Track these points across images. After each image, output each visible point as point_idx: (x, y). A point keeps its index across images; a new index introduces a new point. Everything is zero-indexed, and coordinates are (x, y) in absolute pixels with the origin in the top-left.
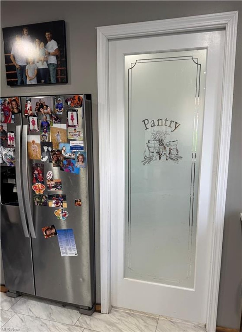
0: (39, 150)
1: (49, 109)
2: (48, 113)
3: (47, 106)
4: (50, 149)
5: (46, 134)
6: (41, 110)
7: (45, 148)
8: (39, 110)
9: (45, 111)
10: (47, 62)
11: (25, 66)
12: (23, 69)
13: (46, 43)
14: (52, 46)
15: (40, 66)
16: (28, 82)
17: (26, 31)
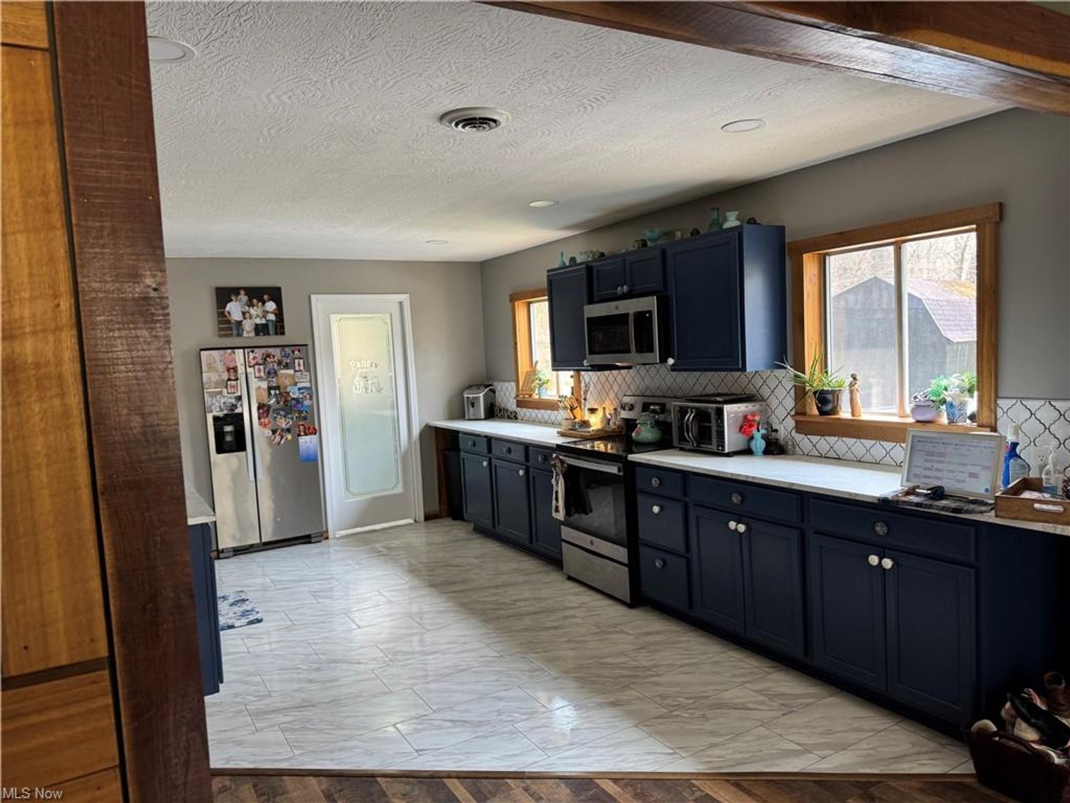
0: (265, 394)
1: (276, 359)
2: (275, 362)
3: (274, 356)
4: (277, 392)
5: (274, 379)
6: (268, 359)
7: (273, 392)
8: (265, 359)
9: (272, 360)
10: (265, 318)
11: (242, 321)
12: (239, 323)
13: (264, 303)
14: (271, 306)
15: (258, 321)
16: (245, 334)
17: (242, 292)
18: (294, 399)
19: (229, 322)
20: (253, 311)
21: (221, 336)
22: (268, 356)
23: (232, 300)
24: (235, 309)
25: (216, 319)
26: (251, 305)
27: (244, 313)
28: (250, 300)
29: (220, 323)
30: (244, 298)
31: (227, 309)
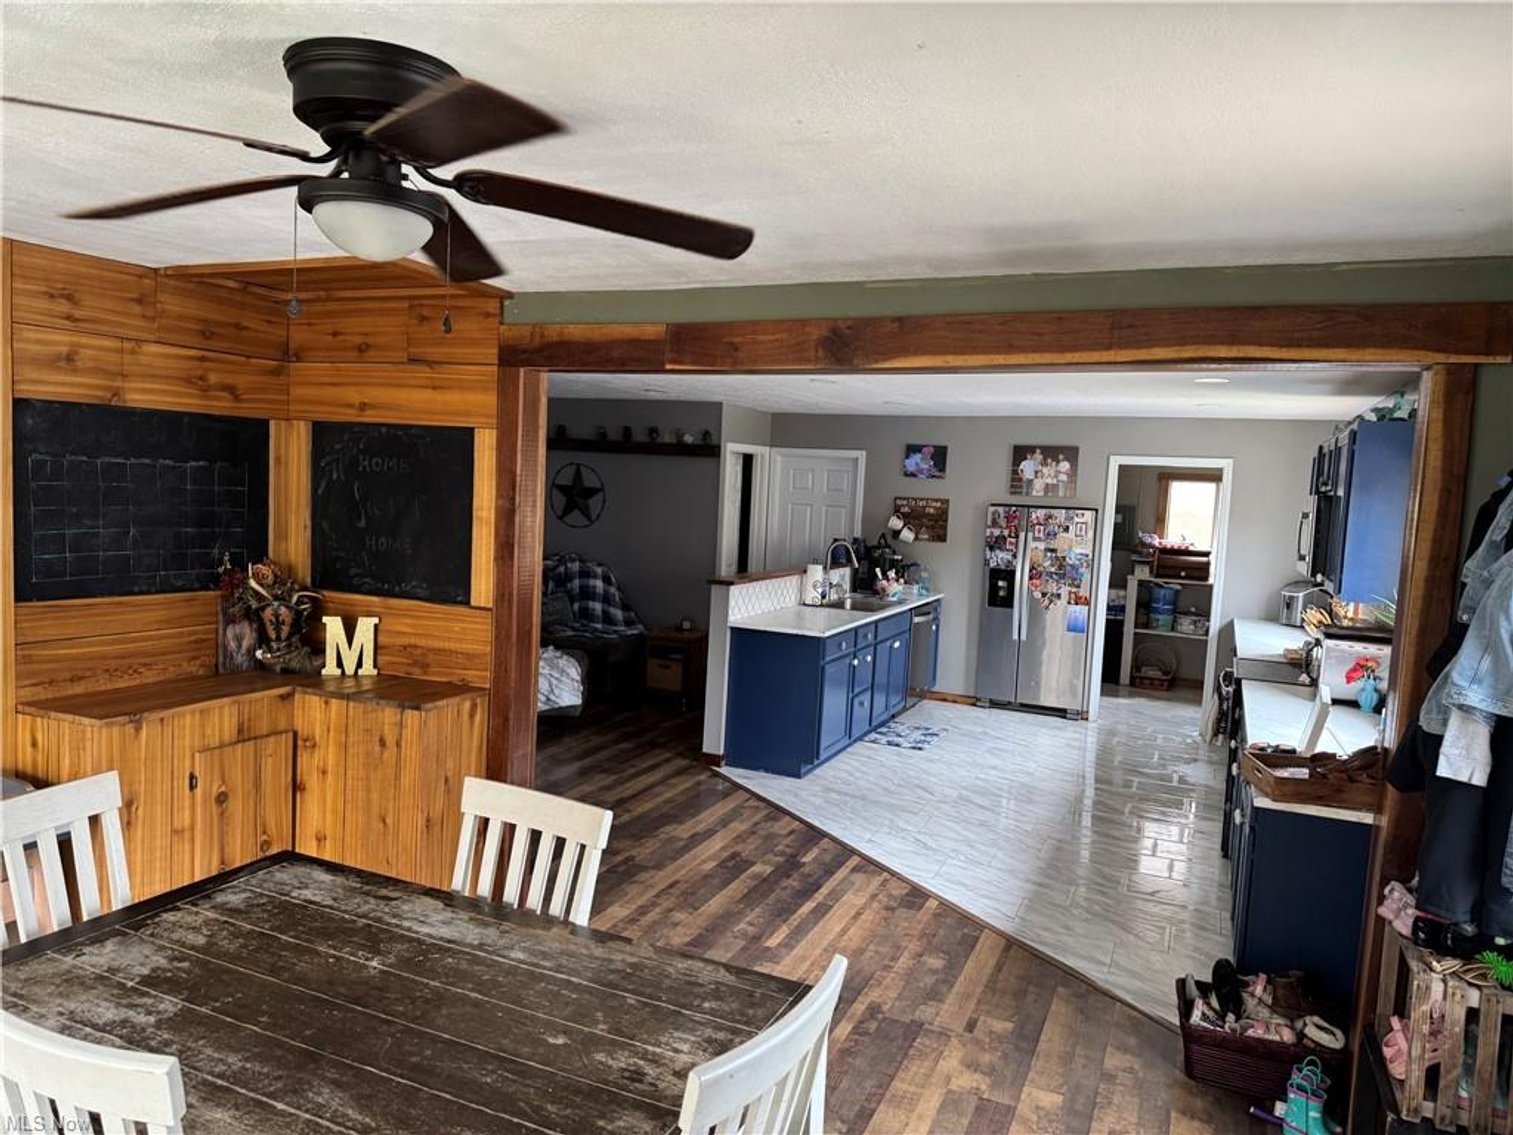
1: (1058, 521)
2: (1056, 523)
4: (1054, 555)
5: (1052, 542)
8: (1047, 520)
9: (1054, 521)
10: (1057, 479)
11: (1032, 480)
12: (1030, 482)
13: (1058, 462)
14: (1065, 466)
15: (1049, 481)
16: (1034, 493)
17: (1038, 451)
18: (1071, 566)
19: (1021, 480)
20: (1045, 470)
21: (1012, 493)
22: (1050, 517)
23: (1025, 458)
24: (1027, 468)
25: (1010, 476)
26: (1044, 463)
27: (1036, 472)
28: (1045, 459)
29: (1013, 480)
30: (1039, 456)
31: (1021, 467)
